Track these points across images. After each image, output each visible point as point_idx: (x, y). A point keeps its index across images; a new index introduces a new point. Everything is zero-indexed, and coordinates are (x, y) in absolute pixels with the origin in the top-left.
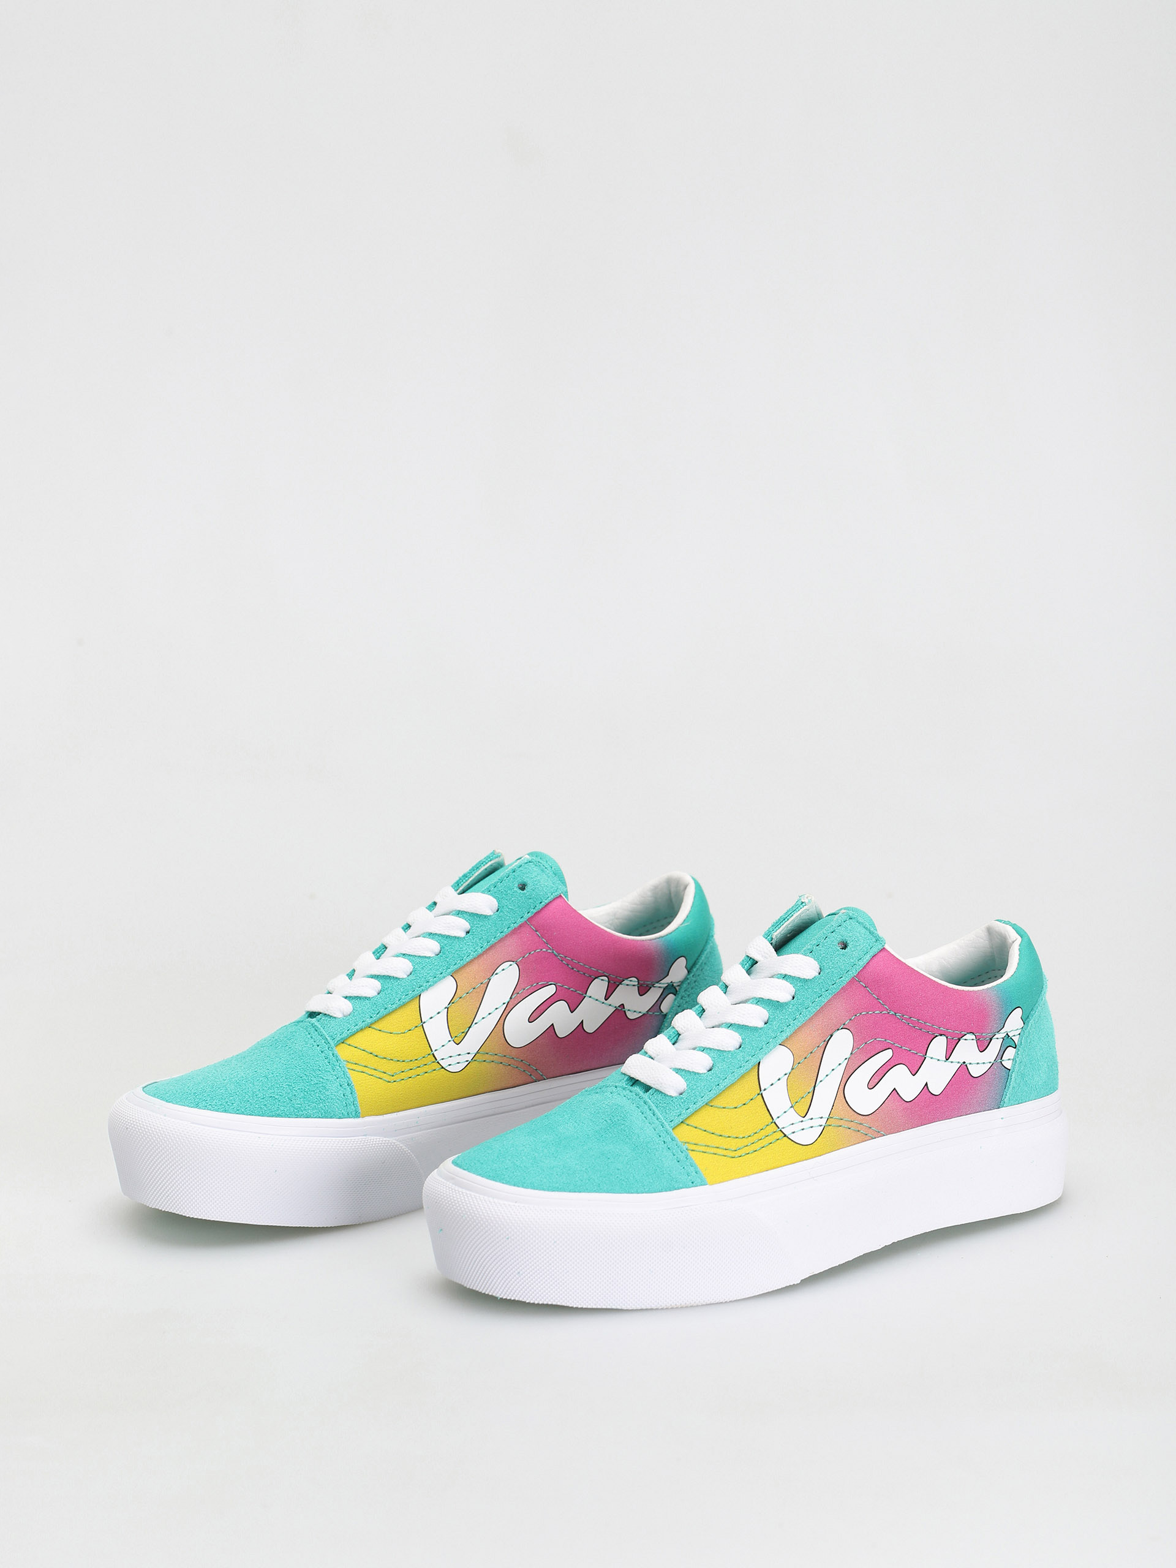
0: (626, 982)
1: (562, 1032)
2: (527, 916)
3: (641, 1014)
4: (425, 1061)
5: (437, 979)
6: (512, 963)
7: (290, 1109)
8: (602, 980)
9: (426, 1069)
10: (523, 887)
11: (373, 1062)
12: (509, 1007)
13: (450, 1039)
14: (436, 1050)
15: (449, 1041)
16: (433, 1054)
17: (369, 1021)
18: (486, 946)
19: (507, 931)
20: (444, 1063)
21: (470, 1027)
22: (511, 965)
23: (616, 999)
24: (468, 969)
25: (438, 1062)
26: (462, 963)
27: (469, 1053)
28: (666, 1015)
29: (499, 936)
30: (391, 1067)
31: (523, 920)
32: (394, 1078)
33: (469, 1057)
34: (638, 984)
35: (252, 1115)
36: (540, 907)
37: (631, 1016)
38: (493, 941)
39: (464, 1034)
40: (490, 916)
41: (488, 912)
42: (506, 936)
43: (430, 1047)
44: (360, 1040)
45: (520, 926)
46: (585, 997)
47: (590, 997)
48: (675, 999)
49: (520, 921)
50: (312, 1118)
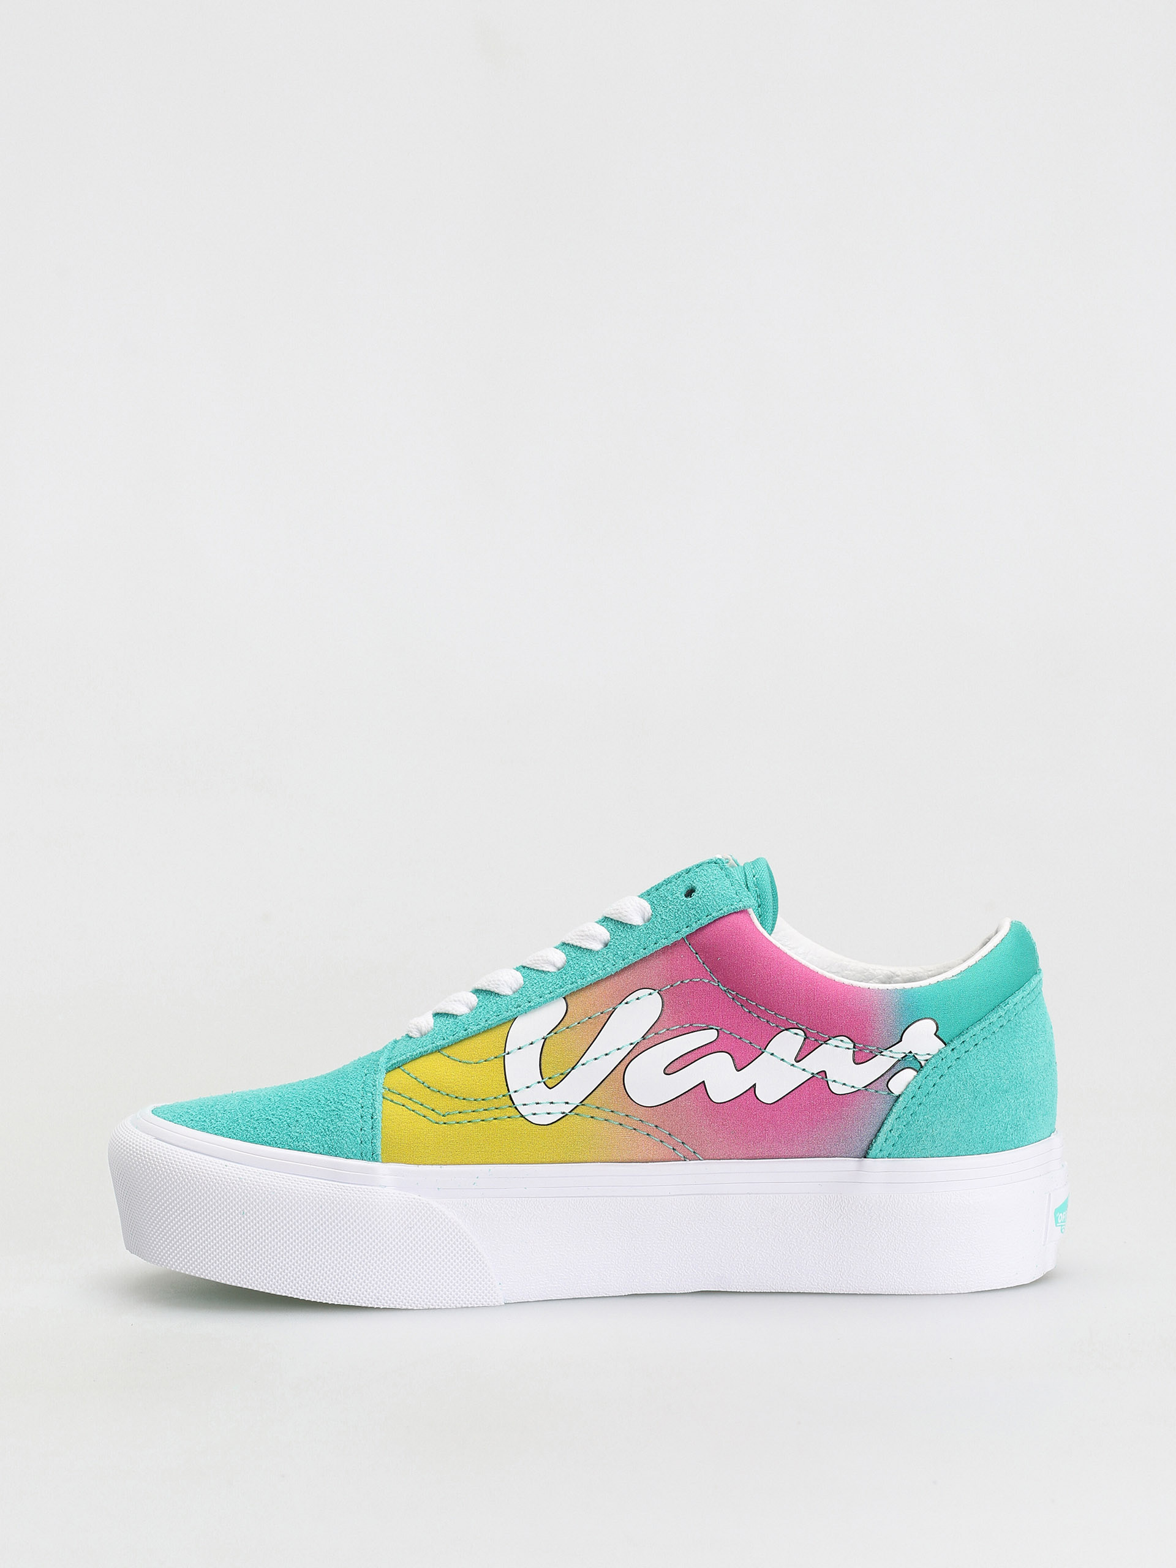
0: (832, 1042)
1: (719, 1094)
2: (686, 931)
3: (854, 1090)
4: (496, 1103)
5: (544, 1001)
6: (652, 991)
7: (282, 1138)
8: (796, 1034)
9: (497, 1114)
10: (690, 893)
11: (422, 1094)
12: (637, 1050)
13: (540, 1080)
14: (515, 1092)
15: (539, 1082)
16: (510, 1095)
17: (440, 1043)
18: (621, 965)
19: (652, 948)
20: (524, 1110)
21: (573, 1069)
22: (650, 994)
23: (815, 1062)
24: (588, 993)
25: (516, 1108)
26: (585, 983)
27: (567, 1103)
28: (898, 1097)
29: (642, 953)
30: (444, 1104)
31: (678, 937)
32: (445, 1119)
33: (567, 1109)
34: (854, 1047)
35: (233, 1138)
36: (705, 921)
37: (836, 1088)
38: (632, 959)
39: (563, 1076)
40: (639, 926)
41: (637, 920)
42: (652, 955)
43: (507, 1085)
44: (418, 1068)
45: (675, 944)
46: (763, 1052)
47: (772, 1054)
48: (915, 1077)
49: (675, 937)
50: (311, 1152)
